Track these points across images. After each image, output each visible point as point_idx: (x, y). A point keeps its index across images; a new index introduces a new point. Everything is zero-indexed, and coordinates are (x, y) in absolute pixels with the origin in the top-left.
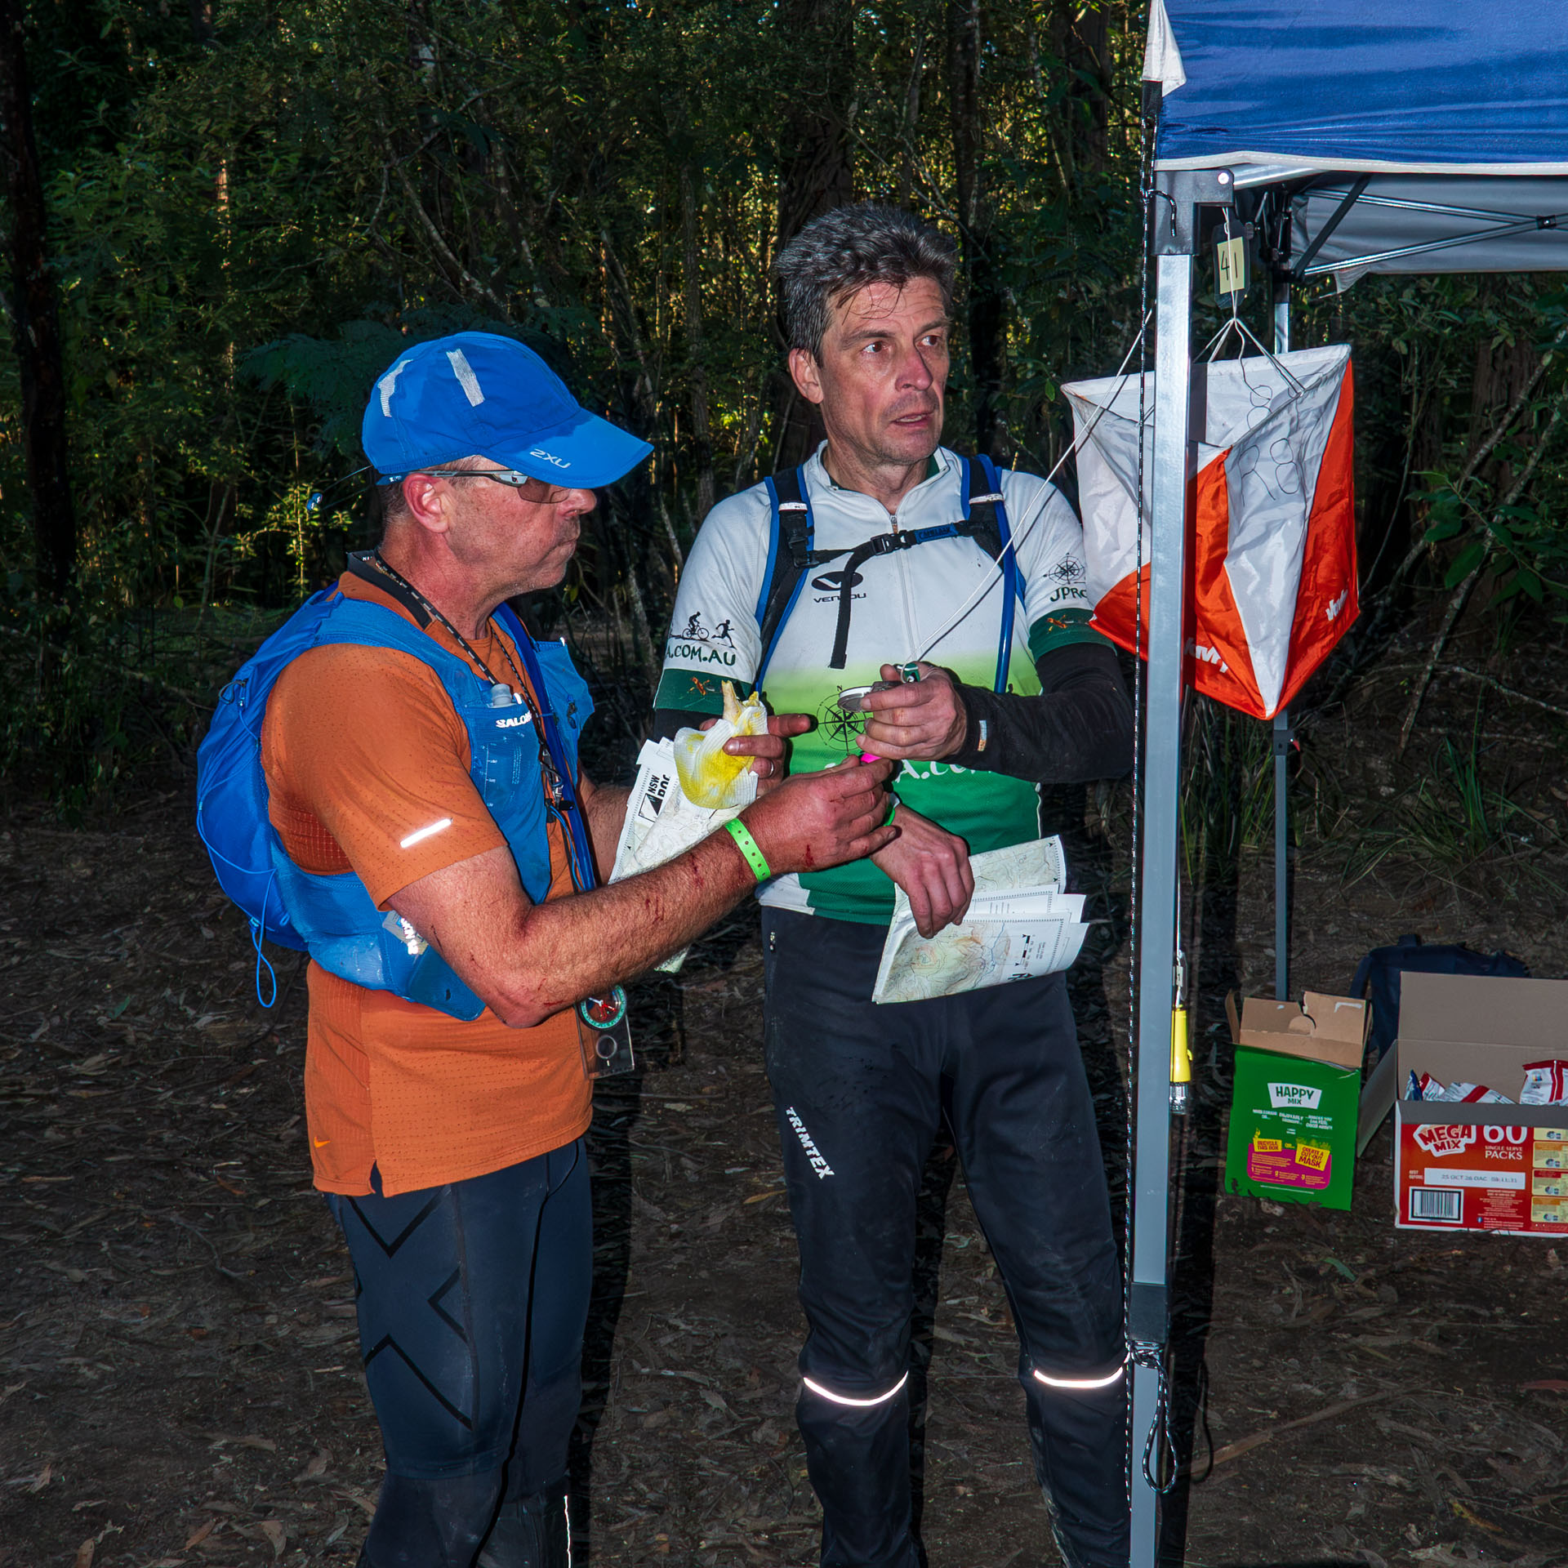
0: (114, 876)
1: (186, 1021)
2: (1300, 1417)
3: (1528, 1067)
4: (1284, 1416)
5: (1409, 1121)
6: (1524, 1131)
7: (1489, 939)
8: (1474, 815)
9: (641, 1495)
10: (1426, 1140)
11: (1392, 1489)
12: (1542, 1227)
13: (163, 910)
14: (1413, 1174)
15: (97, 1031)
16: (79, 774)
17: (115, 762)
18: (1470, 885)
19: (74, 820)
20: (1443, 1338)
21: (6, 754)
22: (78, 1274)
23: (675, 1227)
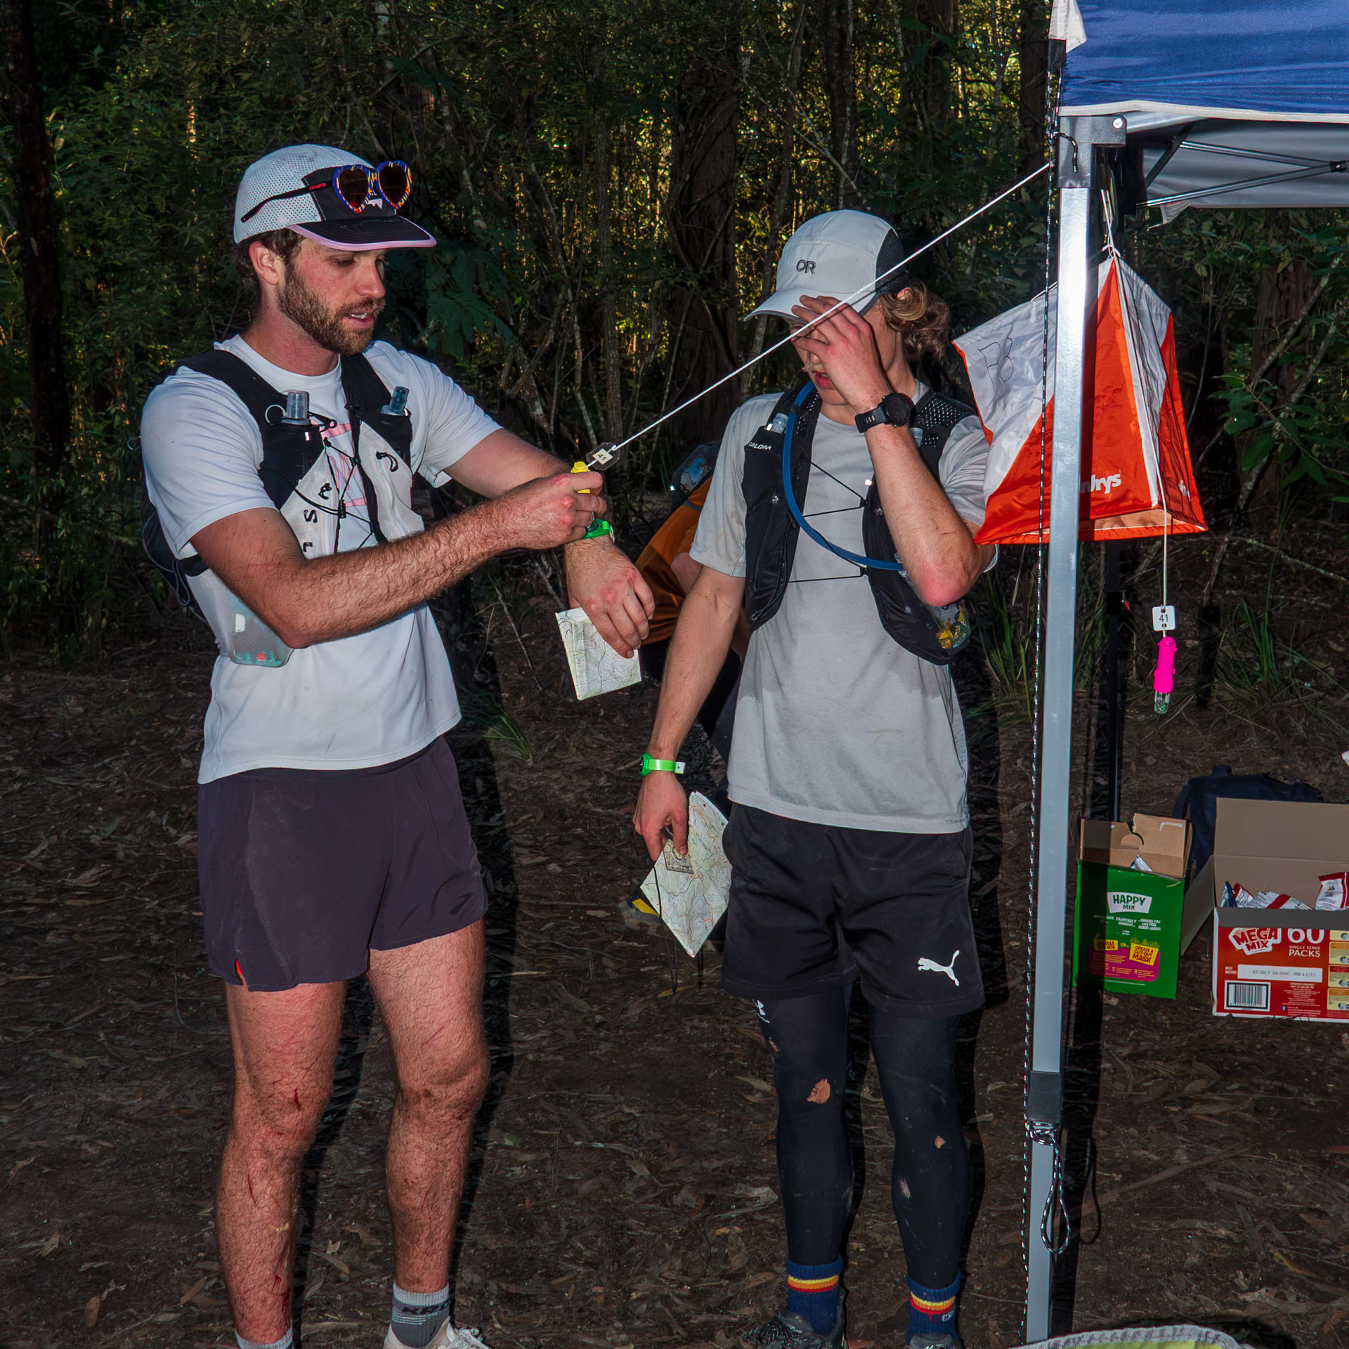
0: (104, 713)
1: (169, 839)
2: (1141, 1179)
3: (1322, 878)
4: (1127, 1179)
5: (1224, 926)
6: (1322, 933)
7: (1283, 770)
8: (1268, 664)
9: (579, 1252)
10: (1239, 941)
11: (1221, 1240)
12: (1336, 1014)
13: (147, 743)
14: (1228, 970)
15: (91, 848)
16: (71, 624)
17: (103, 615)
18: (1265, 724)
19: (66, 664)
20: (1257, 1110)
21: (7, 607)
22: (79, 1062)
23: (598, 1018)
